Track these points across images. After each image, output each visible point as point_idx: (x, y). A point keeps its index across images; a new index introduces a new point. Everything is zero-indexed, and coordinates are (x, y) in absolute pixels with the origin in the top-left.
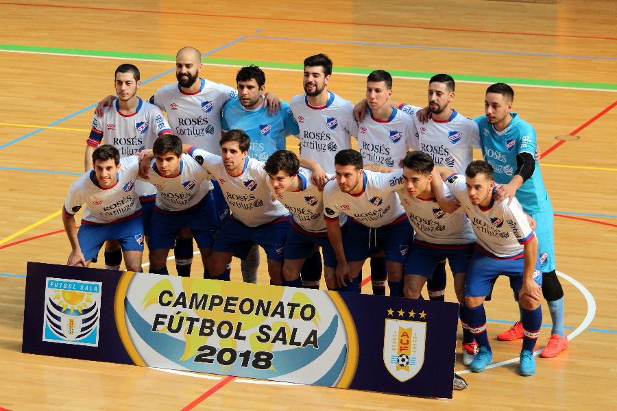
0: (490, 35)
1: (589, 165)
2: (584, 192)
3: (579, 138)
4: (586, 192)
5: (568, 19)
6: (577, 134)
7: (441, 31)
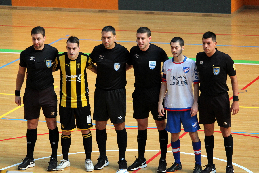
0: (195, 35)
1: (253, 106)
2: (252, 121)
3: (247, 91)
4: (253, 121)
5: (238, 26)
6: (246, 89)
7: (168, 34)
